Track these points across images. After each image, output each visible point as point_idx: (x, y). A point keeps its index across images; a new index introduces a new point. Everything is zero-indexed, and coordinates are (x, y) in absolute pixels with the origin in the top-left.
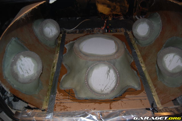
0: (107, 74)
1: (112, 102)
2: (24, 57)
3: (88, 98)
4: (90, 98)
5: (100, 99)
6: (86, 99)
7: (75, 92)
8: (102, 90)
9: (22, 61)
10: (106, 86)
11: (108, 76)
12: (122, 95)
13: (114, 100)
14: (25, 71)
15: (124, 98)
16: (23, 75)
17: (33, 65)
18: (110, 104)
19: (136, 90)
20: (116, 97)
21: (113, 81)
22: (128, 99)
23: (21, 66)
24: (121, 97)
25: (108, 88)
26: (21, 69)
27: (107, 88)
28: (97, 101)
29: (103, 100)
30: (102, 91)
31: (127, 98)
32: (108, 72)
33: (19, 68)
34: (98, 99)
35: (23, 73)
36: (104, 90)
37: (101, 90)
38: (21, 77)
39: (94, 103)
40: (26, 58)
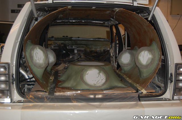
0: (98, 74)
2: (39, 49)
9: (37, 50)
10: (98, 82)
14: (37, 58)
16: (36, 60)
17: (43, 57)
21: (104, 78)
23: (36, 53)
26: (36, 55)
33: (34, 53)
35: (36, 59)
37: (94, 84)
38: (34, 60)
40: (40, 50)
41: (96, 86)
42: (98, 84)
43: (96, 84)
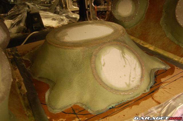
0: (122, 58)
1: (153, 95)
3: (113, 105)
4: (117, 104)
5: (132, 99)
6: (110, 108)
7: (84, 107)
8: (128, 83)
10: (130, 76)
11: (125, 59)
12: (156, 82)
13: (152, 91)
15: (162, 83)
18: (153, 99)
19: (166, 70)
20: (151, 88)
21: (136, 65)
22: (168, 83)
24: (157, 84)
25: (135, 78)
27: (133, 78)
28: (130, 103)
29: (137, 98)
30: (129, 85)
31: (166, 82)
32: (122, 55)
34: (130, 99)
36: (131, 82)
37: (126, 83)
39: (128, 109)
41: (131, 87)
42: (133, 81)
43: (130, 84)
